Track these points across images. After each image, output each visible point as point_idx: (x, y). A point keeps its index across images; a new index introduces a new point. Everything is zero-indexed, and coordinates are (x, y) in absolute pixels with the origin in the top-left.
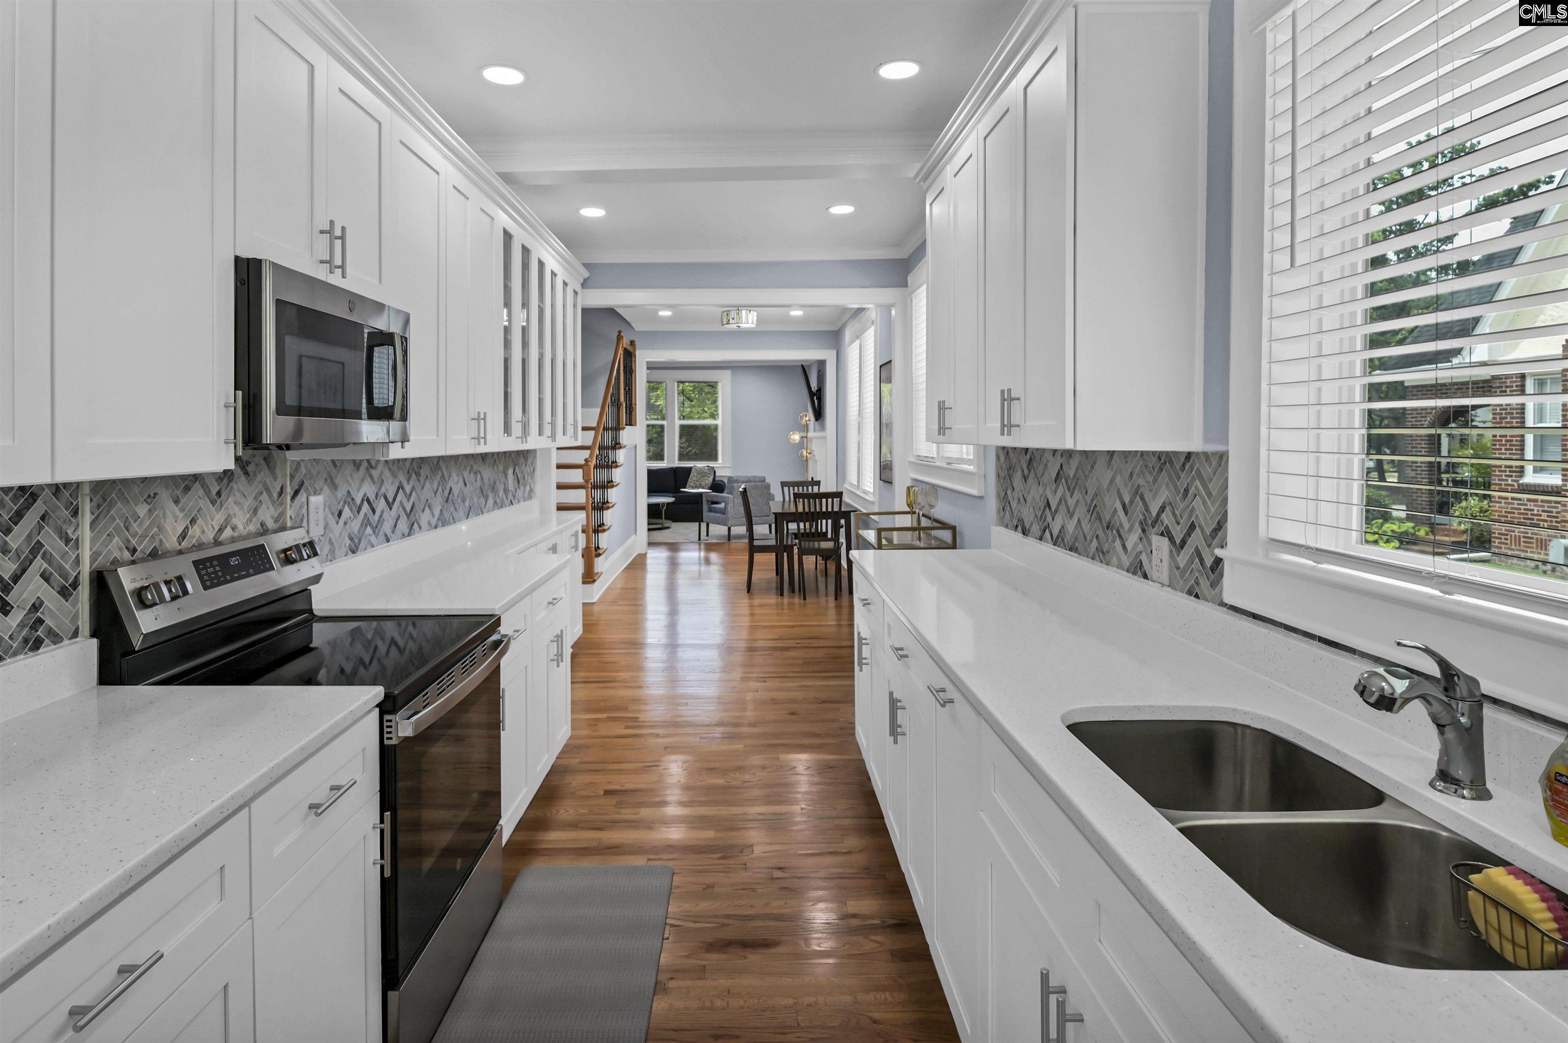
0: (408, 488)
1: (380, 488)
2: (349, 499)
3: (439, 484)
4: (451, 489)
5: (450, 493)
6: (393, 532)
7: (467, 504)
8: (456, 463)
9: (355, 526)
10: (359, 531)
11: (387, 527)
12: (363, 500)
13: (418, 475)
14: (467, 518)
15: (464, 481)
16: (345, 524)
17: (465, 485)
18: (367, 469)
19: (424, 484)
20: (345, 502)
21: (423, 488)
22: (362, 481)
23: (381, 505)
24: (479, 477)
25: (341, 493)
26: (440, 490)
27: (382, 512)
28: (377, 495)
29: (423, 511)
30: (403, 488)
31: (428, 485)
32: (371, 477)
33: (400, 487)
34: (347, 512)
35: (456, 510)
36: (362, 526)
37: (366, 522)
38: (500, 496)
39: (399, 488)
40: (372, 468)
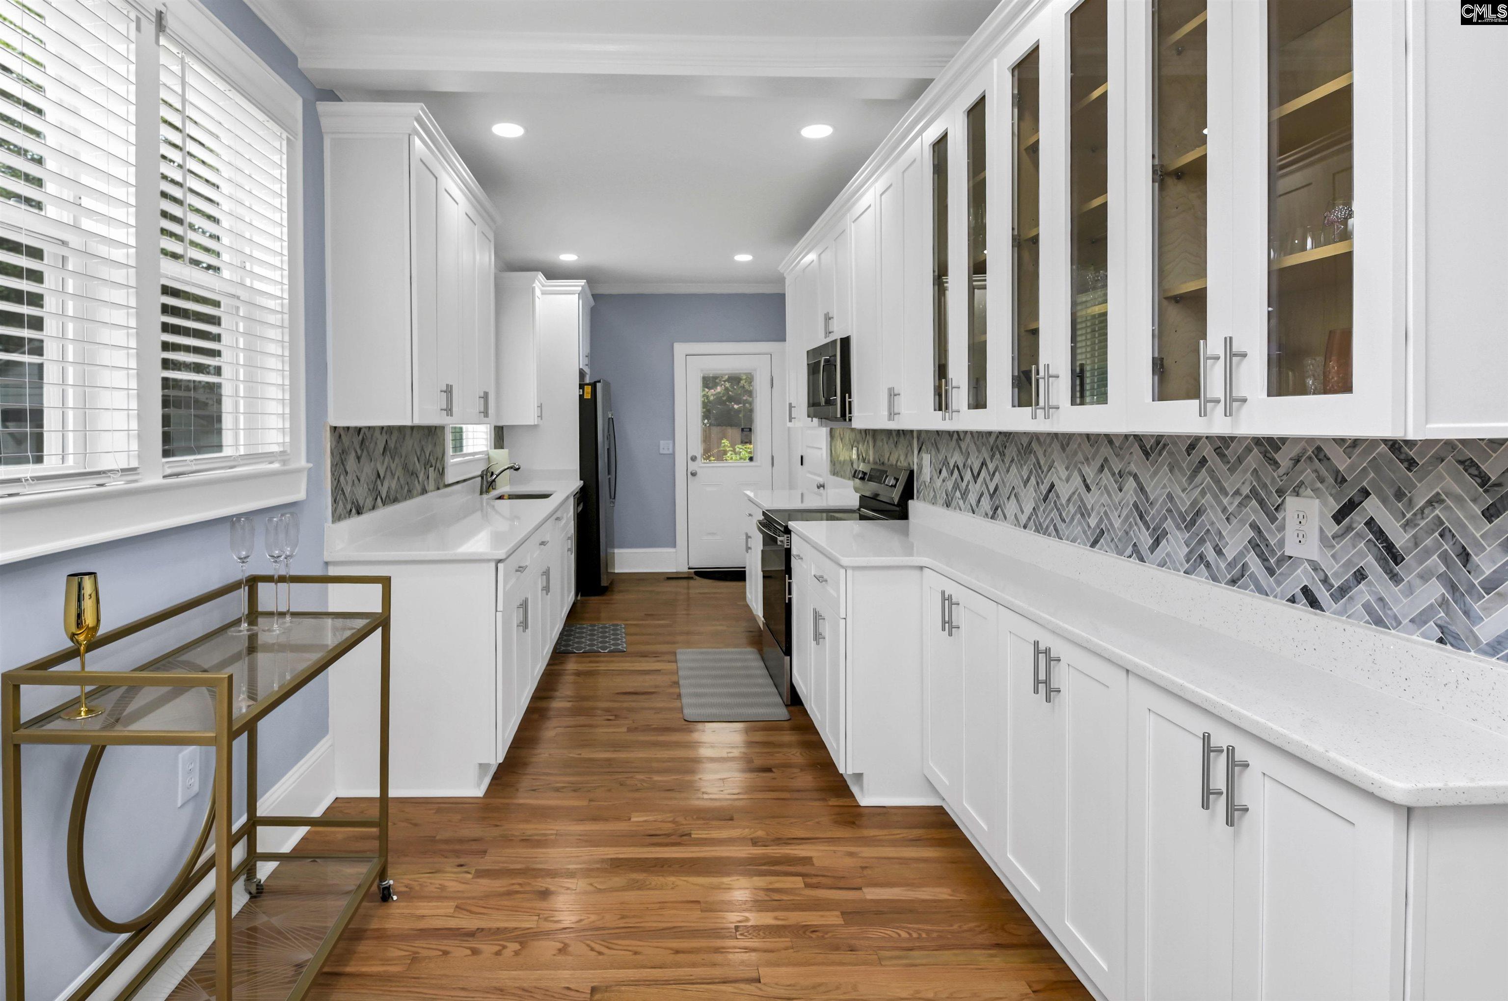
0: (991, 467)
1: (967, 460)
2: (946, 462)
3: (1031, 472)
4: (1052, 486)
5: (1050, 491)
6: (977, 506)
7: (1093, 521)
8: (1063, 449)
9: (950, 485)
10: (952, 491)
11: (972, 498)
12: (954, 466)
13: (1002, 454)
14: (1094, 544)
15: (1084, 481)
16: (944, 481)
17: (1088, 489)
18: (957, 440)
19: (1010, 467)
20: (944, 464)
21: (1008, 471)
22: (954, 450)
23: (968, 476)
24: (1131, 484)
25: (941, 457)
26: (1033, 480)
27: (969, 482)
28: (964, 465)
29: (1008, 498)
30: (986, 465)
31: (1014, 469)
32: (960, 448)
33: (984, 464)
34: (944, 473)
35: (1064, 521)
36: (953, 487)
37: (956, 486)
38: (1230, 553)
39: (982, 464)
40: (961, 440)
